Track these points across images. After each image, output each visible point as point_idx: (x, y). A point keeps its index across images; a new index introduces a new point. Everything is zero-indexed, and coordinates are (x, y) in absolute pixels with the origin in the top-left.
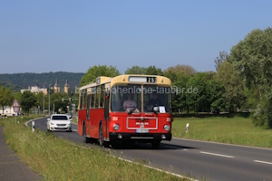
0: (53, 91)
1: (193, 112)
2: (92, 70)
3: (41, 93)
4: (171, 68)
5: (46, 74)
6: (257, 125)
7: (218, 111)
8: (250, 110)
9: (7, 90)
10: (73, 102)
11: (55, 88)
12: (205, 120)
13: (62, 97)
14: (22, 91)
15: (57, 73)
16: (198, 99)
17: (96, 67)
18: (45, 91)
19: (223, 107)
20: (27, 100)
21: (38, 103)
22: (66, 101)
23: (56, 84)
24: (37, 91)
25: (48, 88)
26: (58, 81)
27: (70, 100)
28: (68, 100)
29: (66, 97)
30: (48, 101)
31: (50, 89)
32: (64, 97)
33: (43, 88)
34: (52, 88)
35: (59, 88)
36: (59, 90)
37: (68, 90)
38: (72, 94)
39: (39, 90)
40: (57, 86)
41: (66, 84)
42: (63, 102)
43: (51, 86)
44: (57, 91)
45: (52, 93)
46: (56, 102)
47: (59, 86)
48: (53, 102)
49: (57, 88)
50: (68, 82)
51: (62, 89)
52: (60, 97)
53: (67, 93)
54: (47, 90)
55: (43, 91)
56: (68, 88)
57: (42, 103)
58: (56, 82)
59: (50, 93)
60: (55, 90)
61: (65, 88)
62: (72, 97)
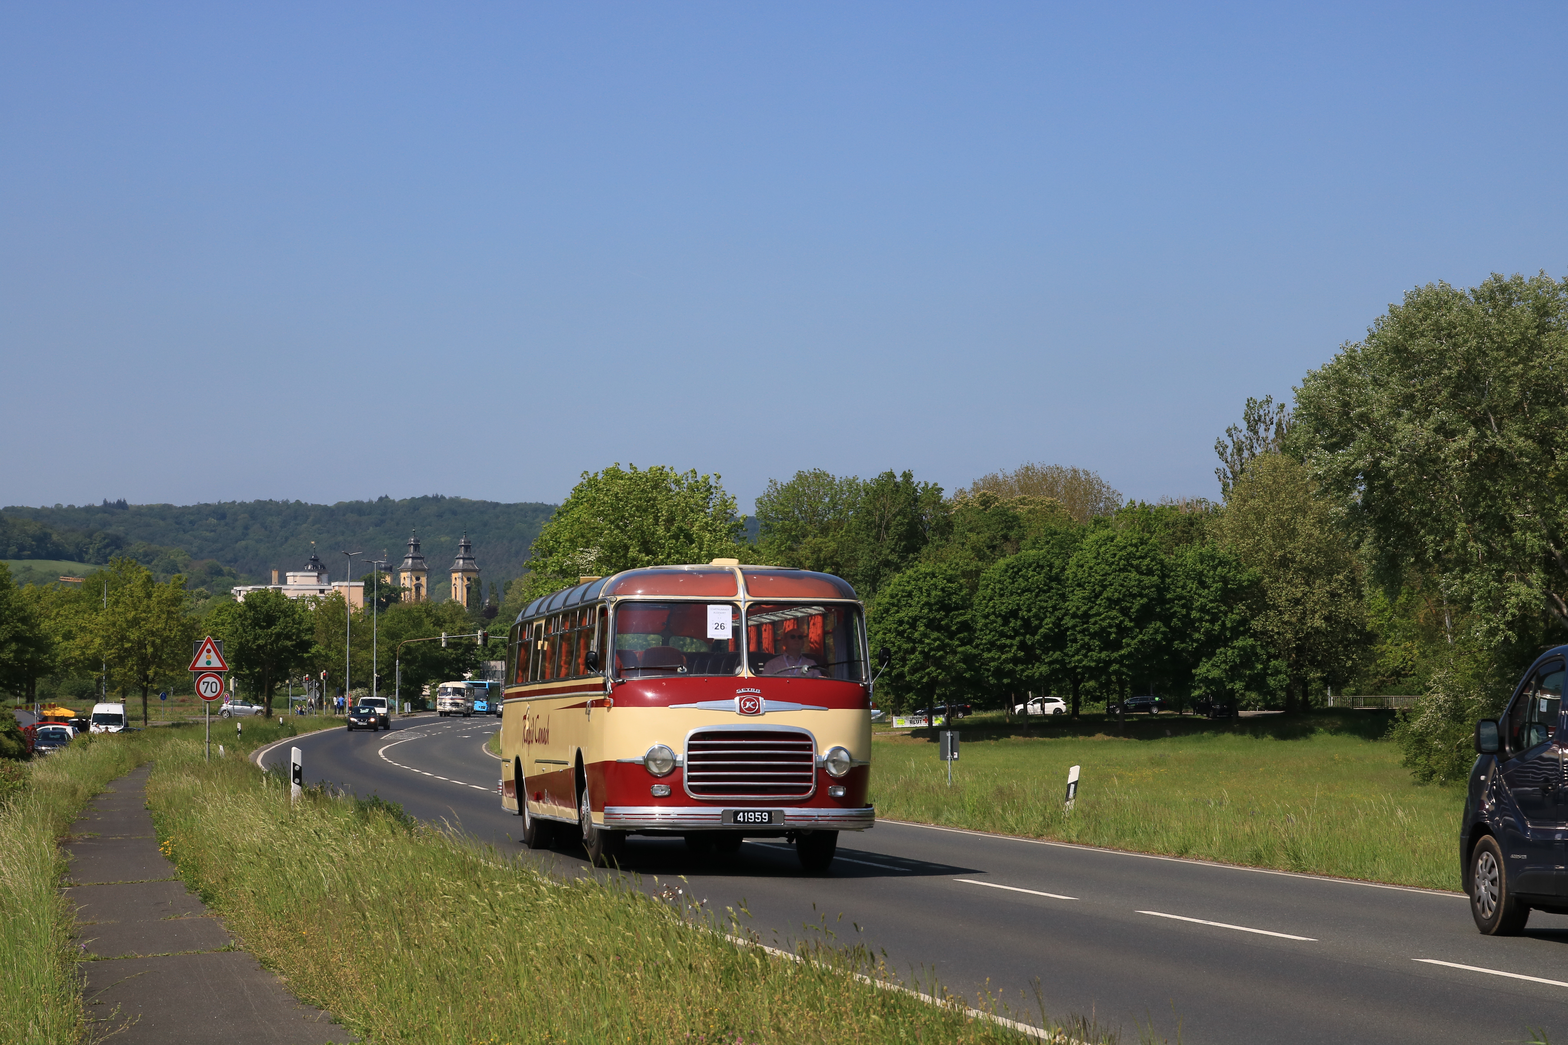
0: (393, 594)
1: (1100, 708)
2: (593, 483)
3: (339, 604)
4: (994, 483)
5: (358, 508)
6: (1428, 776)
7: (1232, 703)
8: (1396, 703)
9: (165, 589)
10: (493, 654)
11: (405, 579)
12: (1162, 748)
13: (439, 623)
14: (241, 593)
15: (414, 505)
16: (1130, 644)
17: (613, 474)
18: (354, 594)
19: (1257, 683)
20: (263, 637)
21: (317, 656)
22: (460, 644)
23: (410, 561)
24: (312, 593)
25: (371, 577)
26: (416, 547)
27: (479, 642)
28: (470, 638)
29: (459, 624)
30: (367, 646)
31: (380, 587)
32: (447, 625)
33: (344, 580)
34: (388, 579)
35: (423, 580)
36: (423, 591)
37: (468, 589)
38: (492, 613)
39: (322, 591)
40: (413, 570)
41: (461, 562)
42: (444, 649)
43: (385, 569)
44: (414, 593)
45: (386, 605)
46: (409, 651)
47: (424, 570)
48: (392, 649)
49: (415, 582)
50: (467, 547)
51: (438, 586)
52: (428, 624)
53: (465, 605)
54: (365, 587)
55: (344, 592)
56: (469, 579)
57: (341, 652)
58: (407, 552)
59: (379, 602)
60: (405, 589)
61: (453, 581)
62: (491, 628)
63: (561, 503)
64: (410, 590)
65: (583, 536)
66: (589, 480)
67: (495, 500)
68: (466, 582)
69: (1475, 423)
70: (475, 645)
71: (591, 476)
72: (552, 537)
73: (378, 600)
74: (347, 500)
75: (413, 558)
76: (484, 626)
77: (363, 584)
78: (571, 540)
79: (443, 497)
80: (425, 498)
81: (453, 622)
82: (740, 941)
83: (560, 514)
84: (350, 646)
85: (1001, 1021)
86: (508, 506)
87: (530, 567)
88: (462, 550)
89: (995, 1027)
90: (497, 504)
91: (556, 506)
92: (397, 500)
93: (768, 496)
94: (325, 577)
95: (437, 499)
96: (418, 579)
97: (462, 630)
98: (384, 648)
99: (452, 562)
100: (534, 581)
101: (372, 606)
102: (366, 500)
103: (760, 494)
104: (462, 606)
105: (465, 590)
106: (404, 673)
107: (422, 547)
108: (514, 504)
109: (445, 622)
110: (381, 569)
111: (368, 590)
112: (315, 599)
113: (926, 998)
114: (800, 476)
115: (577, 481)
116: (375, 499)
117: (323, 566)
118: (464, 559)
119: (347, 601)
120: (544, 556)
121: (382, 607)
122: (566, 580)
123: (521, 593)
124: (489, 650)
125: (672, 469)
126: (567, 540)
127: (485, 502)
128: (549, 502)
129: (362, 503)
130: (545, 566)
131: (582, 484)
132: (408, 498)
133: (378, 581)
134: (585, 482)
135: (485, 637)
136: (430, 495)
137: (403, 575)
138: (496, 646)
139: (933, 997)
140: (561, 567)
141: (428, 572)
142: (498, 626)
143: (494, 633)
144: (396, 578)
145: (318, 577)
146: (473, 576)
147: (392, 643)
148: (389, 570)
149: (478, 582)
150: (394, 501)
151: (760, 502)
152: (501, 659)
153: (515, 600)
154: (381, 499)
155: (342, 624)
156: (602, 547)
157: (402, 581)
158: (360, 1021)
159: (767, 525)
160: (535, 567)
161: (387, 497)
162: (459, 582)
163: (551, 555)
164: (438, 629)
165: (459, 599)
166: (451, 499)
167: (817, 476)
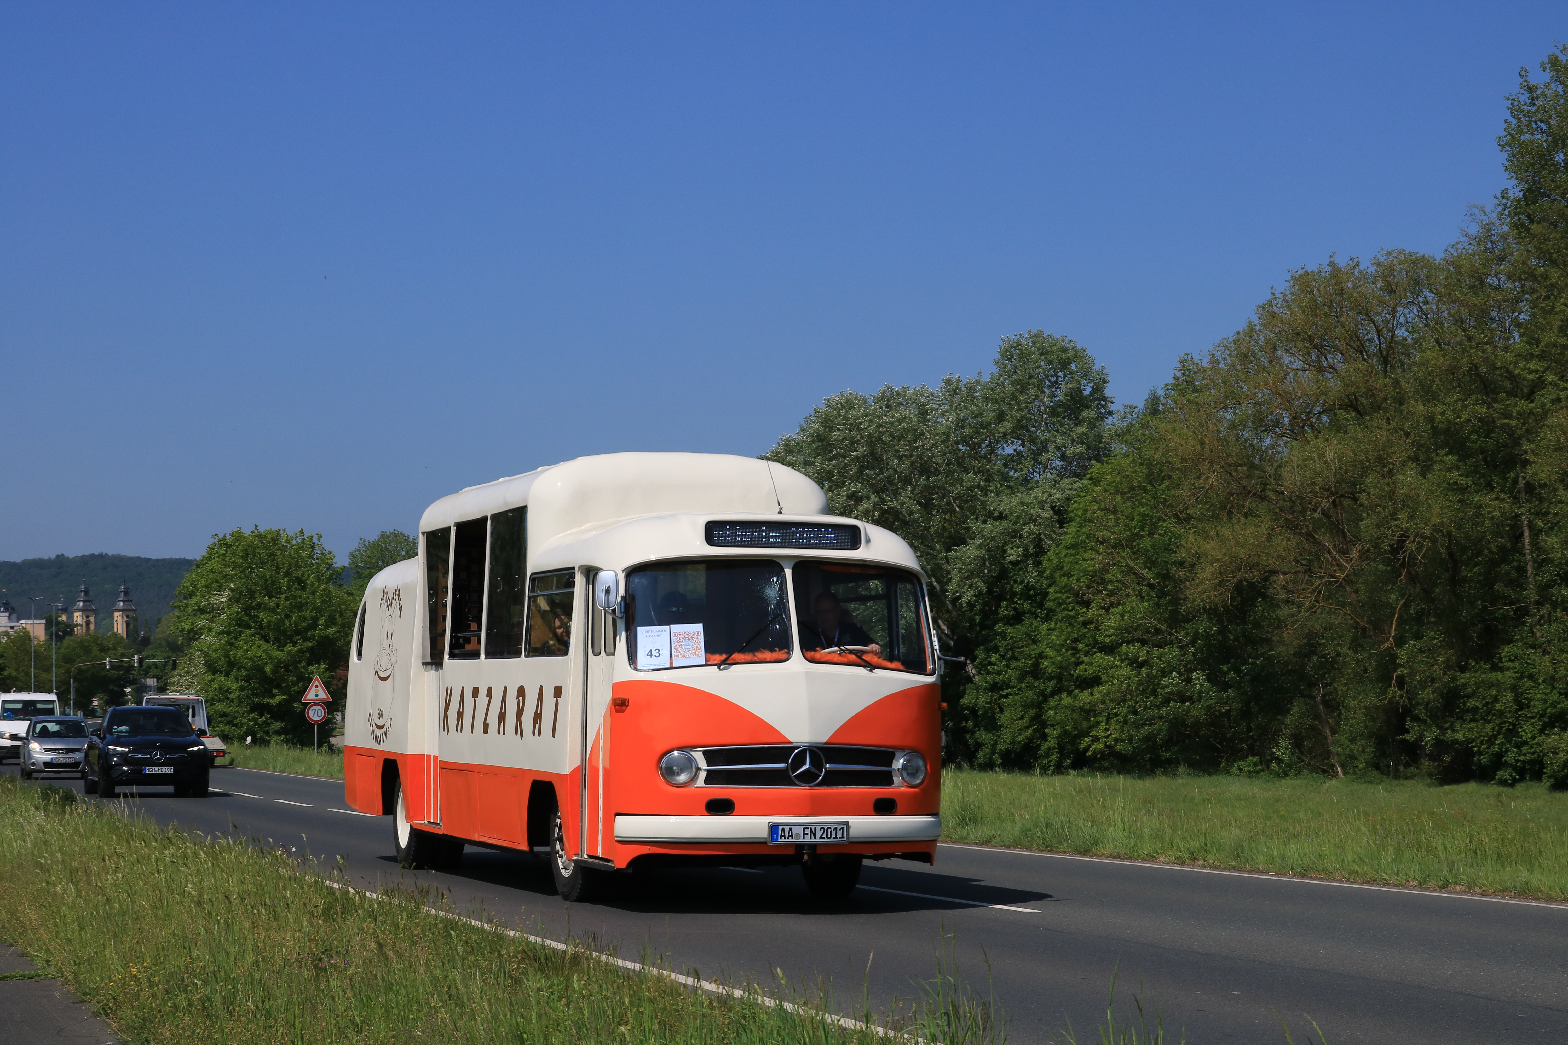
0: (68, 629)
2: (223, 543)
3: (25, 637)
5: (39, 564)
10: (146, 674)
11: (78, 617)
13: (104, 650)
15: (86, 561)
17: (238, 536)
18: (37, 630)
21: (9, 677)
22: (122, 666)
23: (81, 604)
24: (4, 629)
25: (51, 617)
26: (86, 593)
27: (136, 665)
28: (129, 662)
29: (120, 650)
30: (48, 670)
31: (58, 623)
32: (111, 652)
33: (29, 619)
34: (64, 618)
35: (92, 619)
36: (92, 627)
37: (128, 624)
38: (146, 642)
39: (12, 627)
40: (83, 610)
41: (122, 604)
42: (108, 670)
43: (62, 610)
44: (84, 628)
45: (63, 638)
46: (80, 671)
47: (93, 610)
48: (68, 672)
49: (85, 620)
50: (126, 593)
51: (103, 623)
52: (95, 651)
53: (125, 636)
54: (46, 624)
55: (29, 627)
56: (128, 617)
57: (28, 674)
58: (80, 597)
59: (57, 635)
60: (77, 625)
61: (115, 619)
62: (144, 653)
63: (199, 558)
64: (81, 625)
65: (217, 582)
66: (219, 541)
67: (148, 556)
68: (126, 619)
69: (877, 492)
70: (133, 666)
71: (221, 536)
72: (191, 584)
73: (57, 634)
74: (31, 557)
75: (84, 601)
76: (139, 652)
77: (44, 621)
78: (207, 586)
79: (106, 554)
80: (93, 555)
81: (115, 649)
82: (336, 886)
83: (198, 566)
84: (35, 669)
85: (532, 938)
86: (158, 560)
87: (175, 607)
88: (122, 595)
89: (528, 943)
90: (149, 559)
91: (195, 560)
92: (71, 557)
93: (359, 550)
94: (14, 617)
95: (101, 556)
96: (87, 617)
97: (123, 655)
98: (62, 671)
99: (114, 604)
100: (178, 617)
101: (51, 638)
102: (46, 558)
103: (352, 550)
104: (122, 638)
105: (125, 625)
106: (77, 691)
107: (90, 593)
108: (163, 560)
109: (109, 649)
110: (59, 610)
111: (48, 626)
112: (7, 634)
113: (476, 923)
114: (383, 536)
115: (211, 542)
116: (53, 556)
117: (13, 609)
118: (124, 601)
119: (31, 634)
120: (185, 598)
121: (60, 639)
122: (202, 616)
123: (169, 627)
124: (144, 670)
125: (284, 530)
126: (203, 587)
127: (139, 558)
128: (189, 557)
129: (44, 560)
130: (187, 606)
131: (214, 543)
132: (80, 555)
133: (56, 619)
134: (216, 541)
135: (141, 661)
136: (97, 553)
137: (76, 614)
138: (149, 667)
139: (482, 922)
140: (199, 606)
141: (95, 612)
142: (150, 653)
143: (147, 657)
144: (70, 617)
145: (9, 617)
146: (131, 614)
147: (68, 666)
148: (65, 610)
149: (135, 619)
150: (68, 558)
151: (352, 555)
152: (153, 677)
153: (164, 632)
154: (58, 556)
155: (28, 653)
156: (232, 590)
157: (75, 619)
158: (43, 955)
159: (358, 573)
160: (179, 607)
161: (62, 555)
162: (120, 619)
163: (191, 597)
164: (103, 654)
165: (120, 632)
166: (113, 556)
167: (396, 535)
